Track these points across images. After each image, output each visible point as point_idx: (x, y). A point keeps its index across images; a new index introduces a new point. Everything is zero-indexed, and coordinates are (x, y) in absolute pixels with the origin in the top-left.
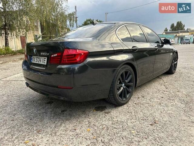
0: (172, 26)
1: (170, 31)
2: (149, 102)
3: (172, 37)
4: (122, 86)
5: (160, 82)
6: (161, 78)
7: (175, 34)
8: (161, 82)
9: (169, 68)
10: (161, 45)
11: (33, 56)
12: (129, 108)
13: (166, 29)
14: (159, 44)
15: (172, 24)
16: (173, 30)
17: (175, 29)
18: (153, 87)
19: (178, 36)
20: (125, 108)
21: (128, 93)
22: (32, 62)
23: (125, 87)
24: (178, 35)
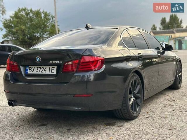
0: (163, 21)
1: (160, 29)
2: (161, 115)
3: (165, 39)
4: (131, 98)
5: (165, 98)
6: (165, 94)
7: (169, 35)
8: (167, 97)
9: (173, 81)
10: (162, 52)
11: (29, 66)
12: (141, 121)
13: (154, 26)
14: (159, 50)
15: (163, 19)
16: (164, 28)
17: (169, 27)
18: (160, 103)
19: (174, 38)
20: (137, 121)
21: (137, 106)
22: (29, 73)
23: (134, 99)
24: (173, 35)
